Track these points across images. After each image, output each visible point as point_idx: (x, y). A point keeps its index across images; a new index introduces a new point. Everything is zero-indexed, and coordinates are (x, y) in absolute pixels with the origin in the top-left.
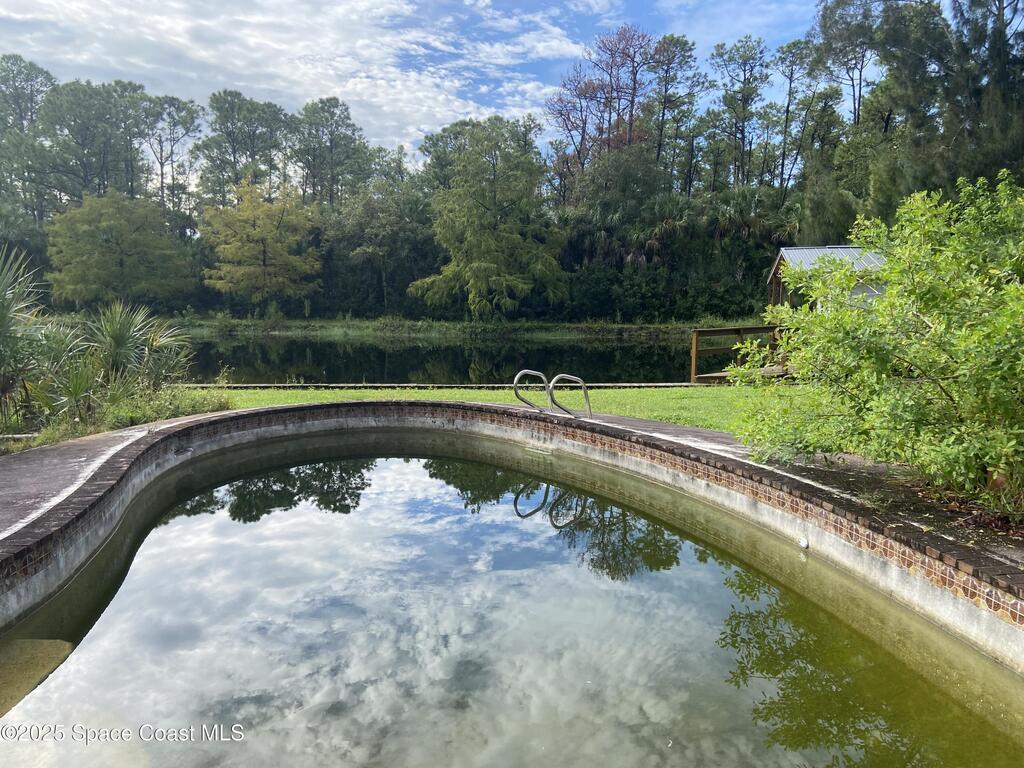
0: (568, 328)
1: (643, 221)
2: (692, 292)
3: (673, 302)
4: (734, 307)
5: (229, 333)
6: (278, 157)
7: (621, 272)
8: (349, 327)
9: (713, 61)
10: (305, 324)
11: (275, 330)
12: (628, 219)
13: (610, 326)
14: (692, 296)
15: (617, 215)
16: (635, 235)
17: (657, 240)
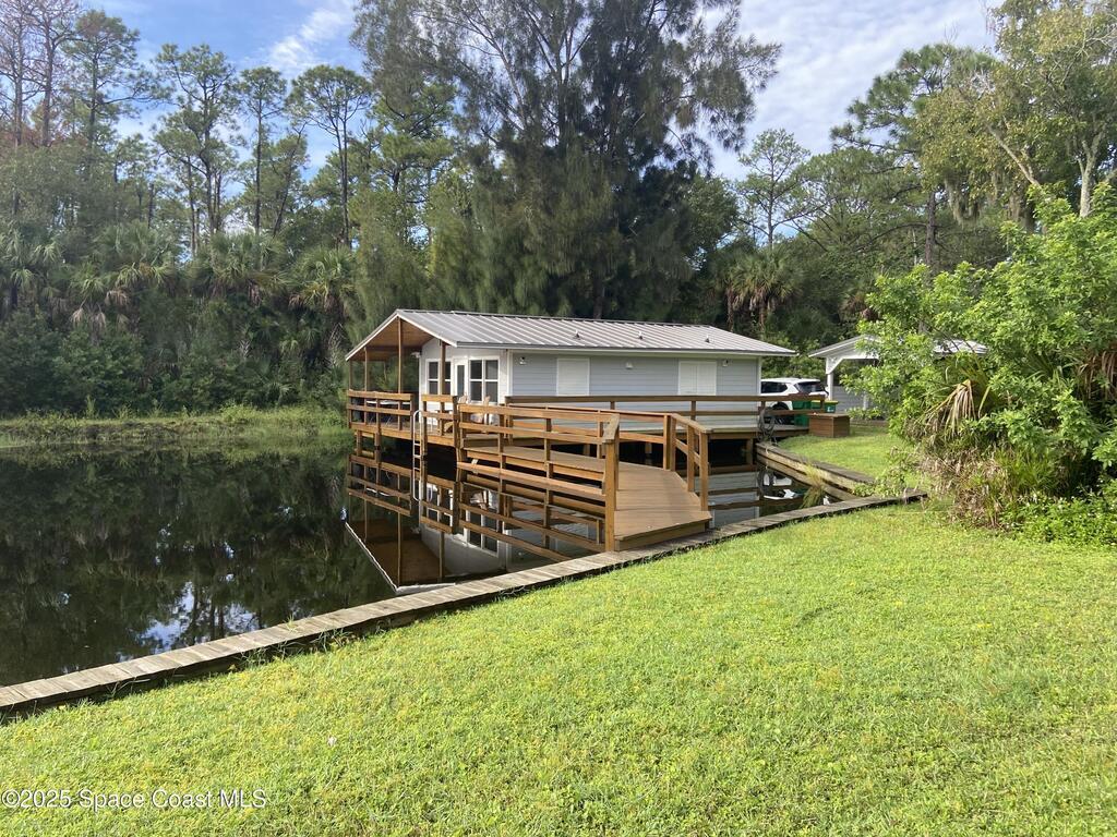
1: (95, 260)
2: (187, 370)
3: (158, 385)
4: (250, 392)
7: (65, 335)
9: (160, 65)
12: (71, 255)
13: (73, 423)
14: (188, 377)
15: (51, 247)
16: (85, 281)
17: (124, 290)
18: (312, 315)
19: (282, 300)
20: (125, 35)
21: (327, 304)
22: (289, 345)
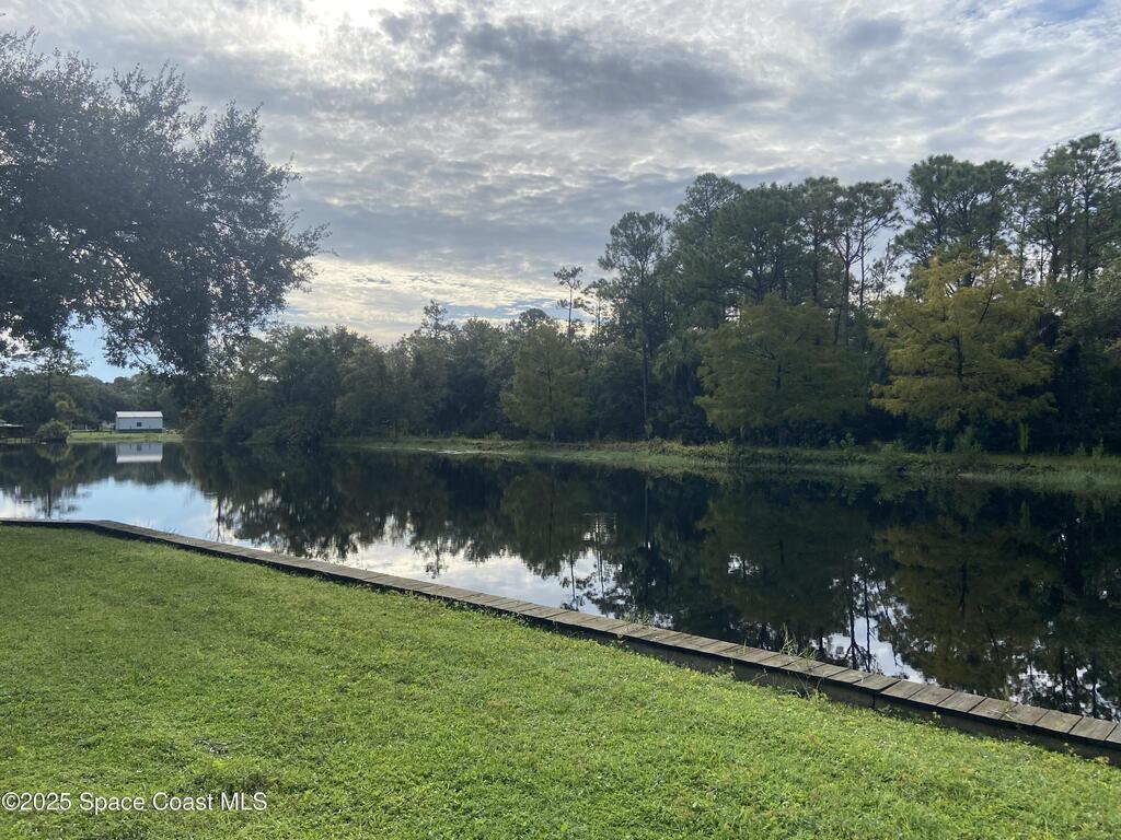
5: (899, 472)
10: (1018, 461)
11: (968, 471)
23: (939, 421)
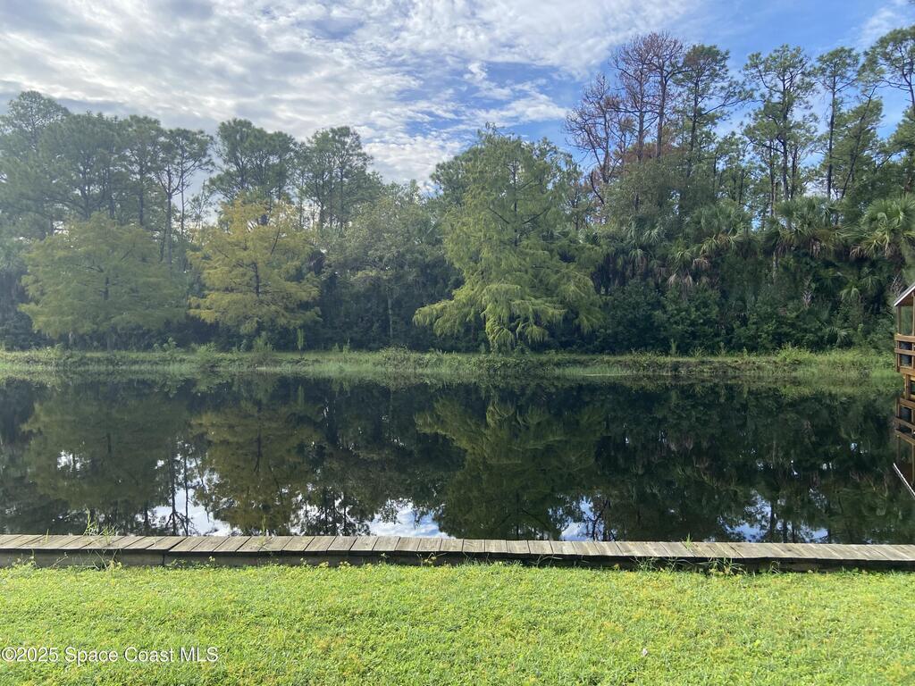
0: (608, 362)
1: (686, 237)
2: (753, 318)
3: (730, 330)
5: (211, 368)
6: (293, 191)
7: (663, 293)
8: (346, 362)
9: (747, 72)
10: (296, 357)
11: (263, 366)
12: (670, 236)
13: (662, 359)
14: (754, 323)
15: (656, 230)
16: (678, 252)
17: (706, 257)
18: (873, 264)
19: (843, 252)
20: (719, 57)
21: (888, 252)
22: (849, 293)
23: (242, 327)
